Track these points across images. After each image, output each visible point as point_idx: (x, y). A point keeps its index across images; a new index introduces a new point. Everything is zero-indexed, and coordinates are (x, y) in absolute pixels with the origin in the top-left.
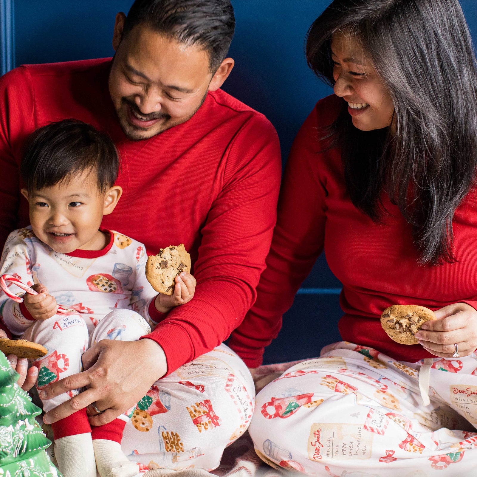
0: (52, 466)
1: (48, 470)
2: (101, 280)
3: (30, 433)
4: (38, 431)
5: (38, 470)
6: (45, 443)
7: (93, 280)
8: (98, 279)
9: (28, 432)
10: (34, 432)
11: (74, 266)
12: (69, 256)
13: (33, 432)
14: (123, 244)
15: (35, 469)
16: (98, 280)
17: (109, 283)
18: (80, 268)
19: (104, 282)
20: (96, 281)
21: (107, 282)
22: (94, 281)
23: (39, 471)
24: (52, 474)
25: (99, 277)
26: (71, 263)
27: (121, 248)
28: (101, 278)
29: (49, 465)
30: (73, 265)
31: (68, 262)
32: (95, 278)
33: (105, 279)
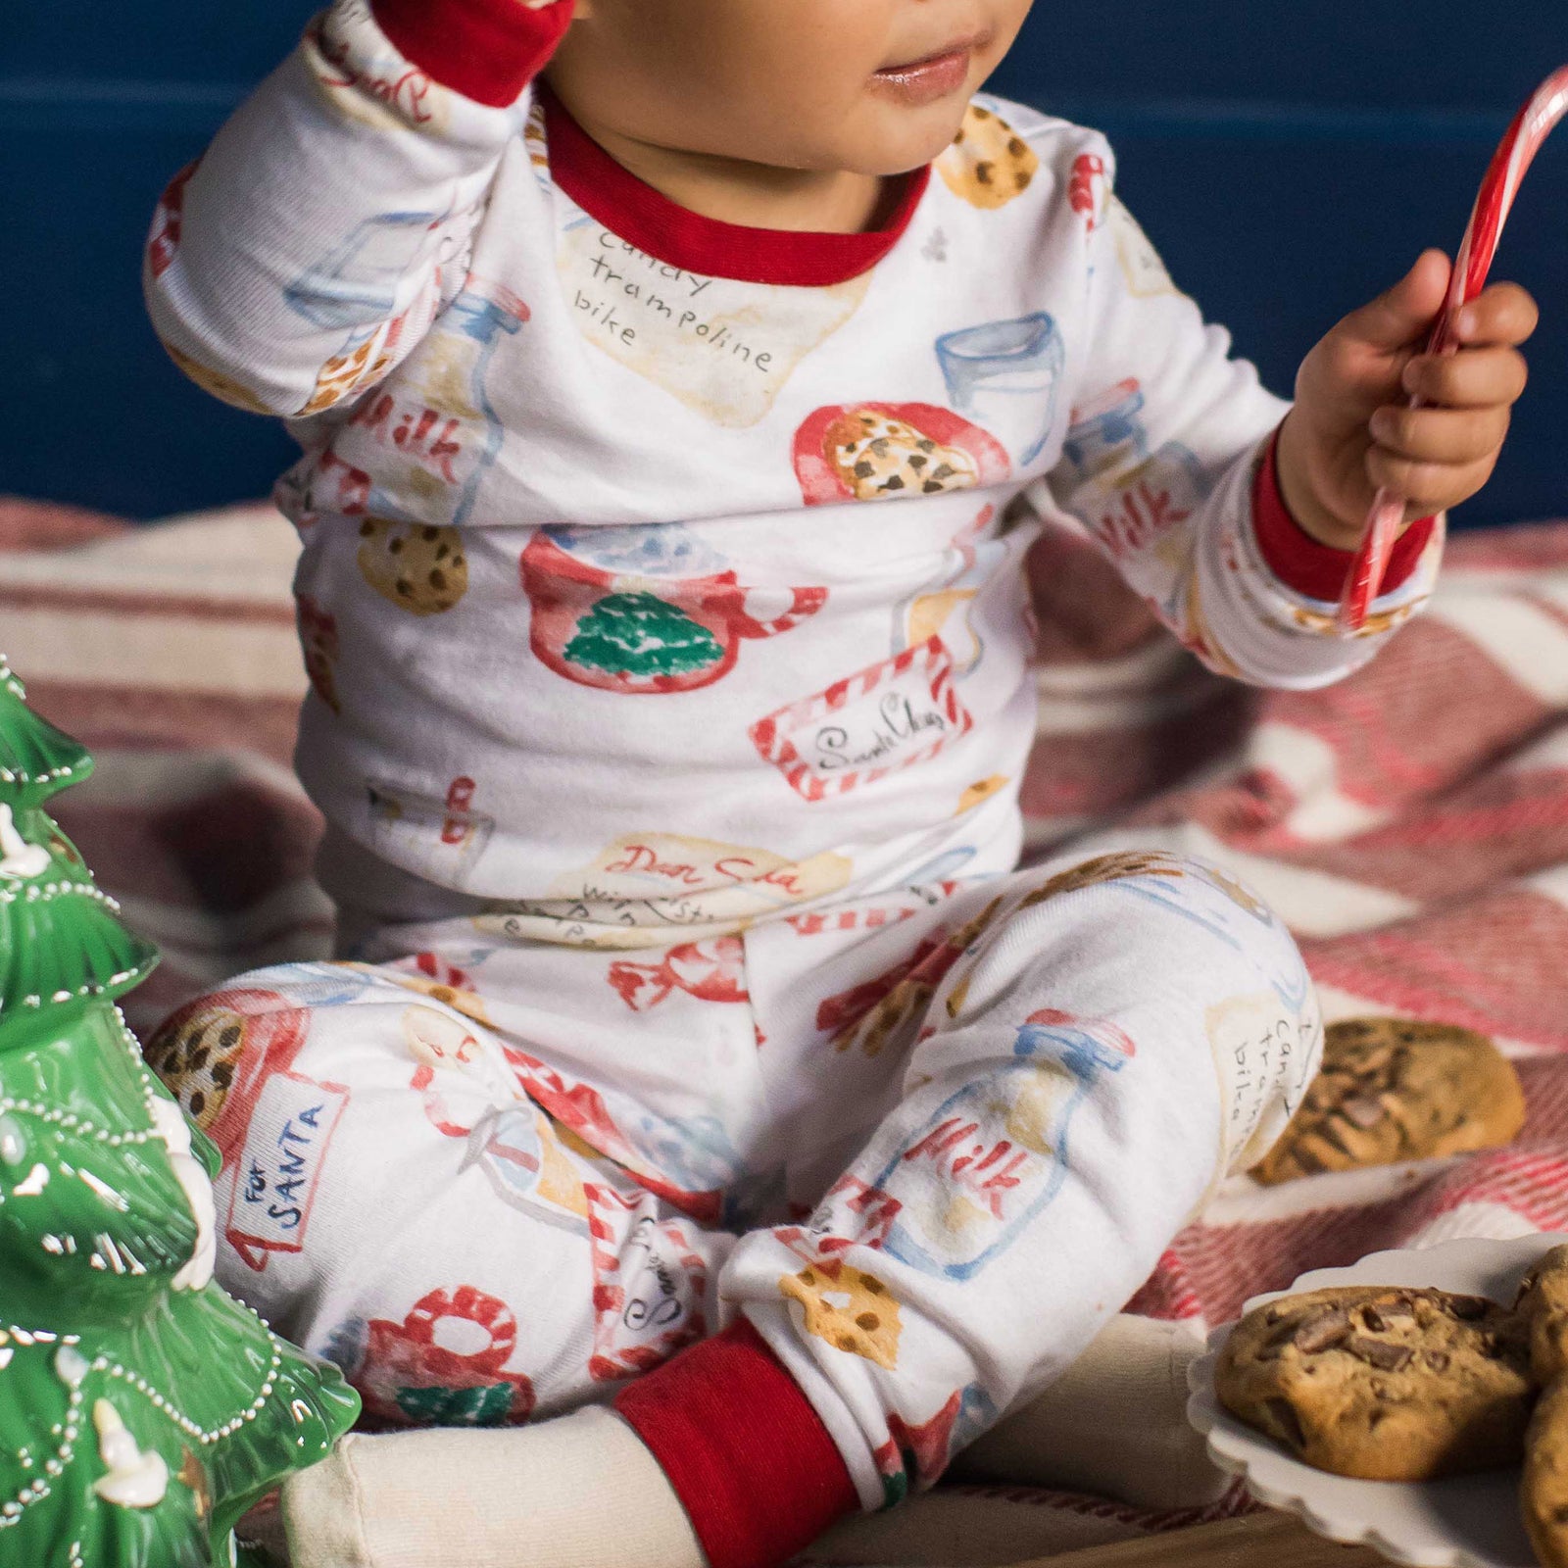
0: (156, 1093)
1: (145, 1122)
2: (879, 445)
3: (24, 892)
4: (74, 881)
5: (81, 1120)
6: (123, 955)
7: (835, 438)
8: (866, 434)
9: (18, 885)
10: (51, 888)
11: (718, 341)
12: (685, 274)
13: (42, 887)
14: (991, 173)
15: (66, 1115)
16: (863, 444)
17: (933, 463)
18: (754, 354)
19: (900, 453)
20: (851, 448)
21: (921, 453)
22: (841, 450)
23: (88, 1126)
24: (162, 1143)
25: (869, 422)
26: (698, 322)
27: (979, 203)
28: (880, 430)
29: (143, 1088)
30: (711, 334)
31: (677, 313)
32: (849, 427)
33: (903, 434)
